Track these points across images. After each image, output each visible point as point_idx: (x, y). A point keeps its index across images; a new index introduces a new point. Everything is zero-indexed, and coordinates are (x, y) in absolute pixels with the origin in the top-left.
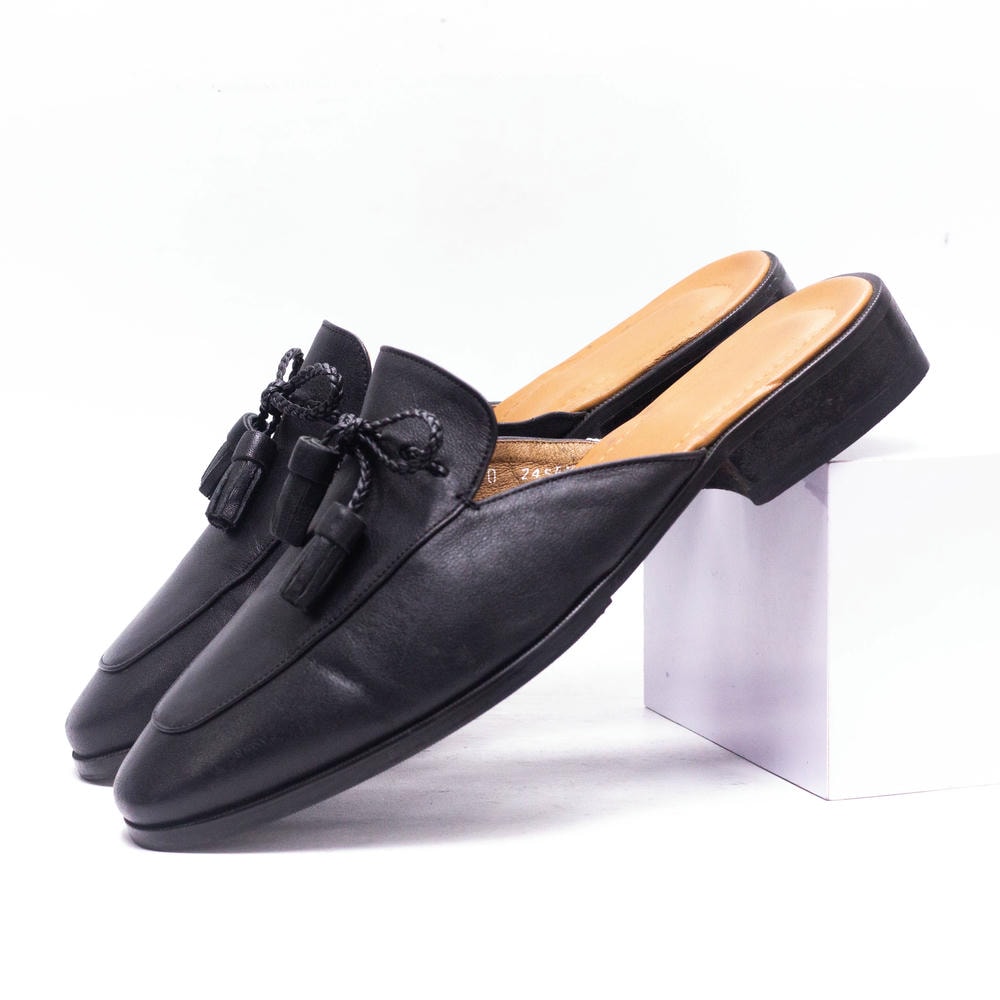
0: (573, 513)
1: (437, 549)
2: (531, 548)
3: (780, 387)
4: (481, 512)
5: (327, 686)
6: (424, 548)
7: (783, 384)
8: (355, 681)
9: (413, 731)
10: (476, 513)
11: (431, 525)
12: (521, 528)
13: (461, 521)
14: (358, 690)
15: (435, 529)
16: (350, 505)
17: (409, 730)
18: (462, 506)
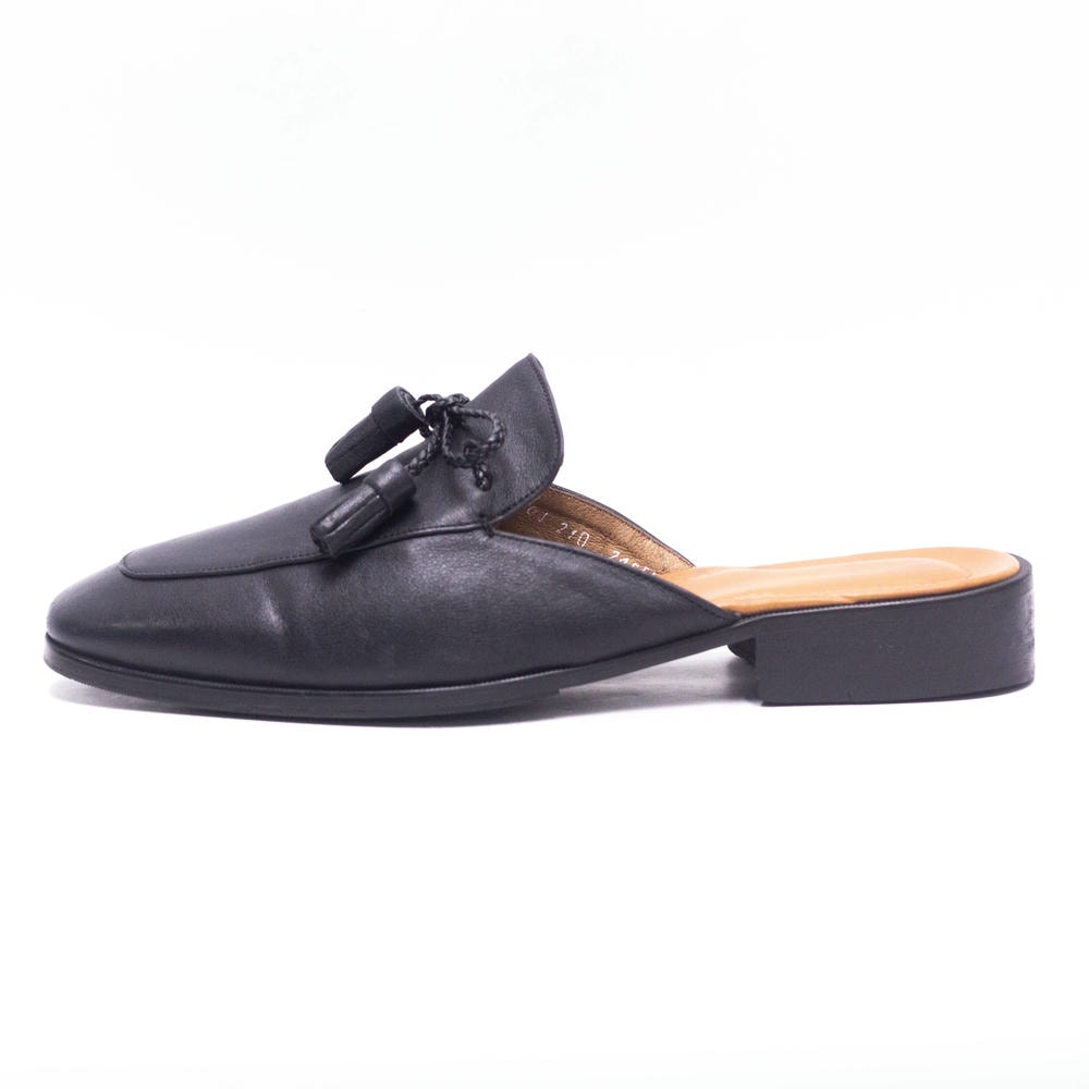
0: (570, 592)
1: (430, 548)
2: (509, 599)
3: (849, 604)
4: (491, 541)
5: (258, 607)
6: (418, 541)
7: (854, 604)
8: (283, 618)
9: (306, 694)
10: (485, 539)
11: (439, 523)
12: (513, 575)
13: (468, 537)
14: (281, 628)
15: (439, 529)
16: (406, 467)
17: (303, 691)
18: (479, 525)
